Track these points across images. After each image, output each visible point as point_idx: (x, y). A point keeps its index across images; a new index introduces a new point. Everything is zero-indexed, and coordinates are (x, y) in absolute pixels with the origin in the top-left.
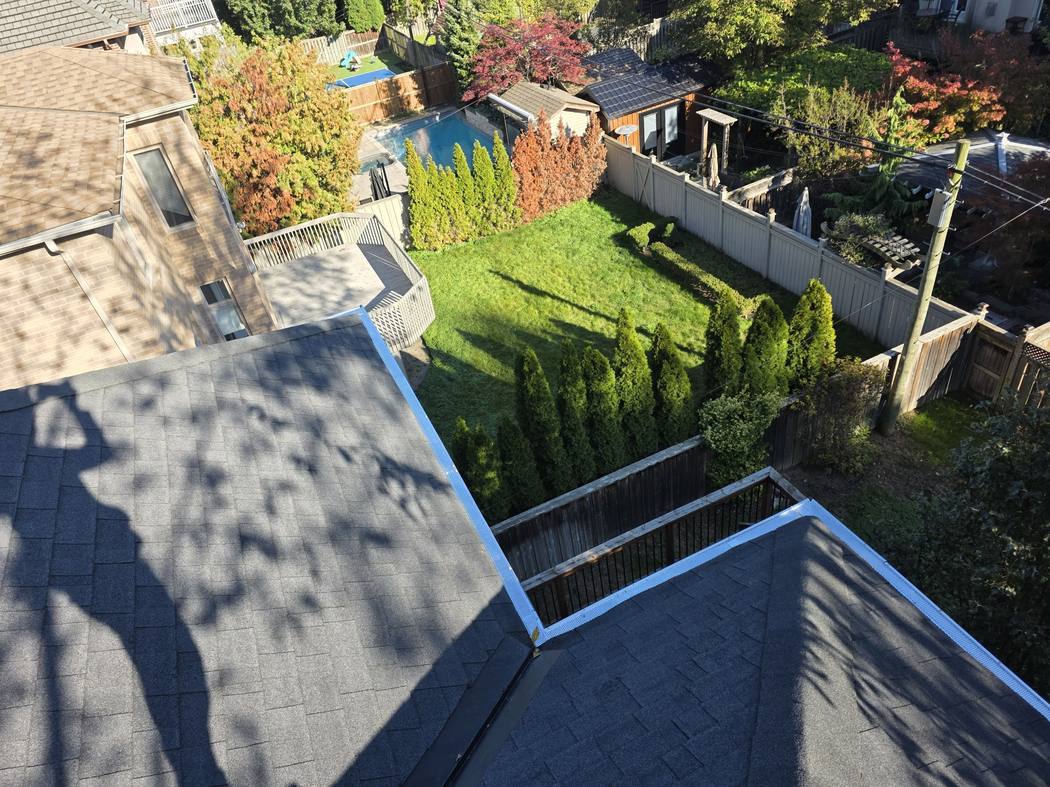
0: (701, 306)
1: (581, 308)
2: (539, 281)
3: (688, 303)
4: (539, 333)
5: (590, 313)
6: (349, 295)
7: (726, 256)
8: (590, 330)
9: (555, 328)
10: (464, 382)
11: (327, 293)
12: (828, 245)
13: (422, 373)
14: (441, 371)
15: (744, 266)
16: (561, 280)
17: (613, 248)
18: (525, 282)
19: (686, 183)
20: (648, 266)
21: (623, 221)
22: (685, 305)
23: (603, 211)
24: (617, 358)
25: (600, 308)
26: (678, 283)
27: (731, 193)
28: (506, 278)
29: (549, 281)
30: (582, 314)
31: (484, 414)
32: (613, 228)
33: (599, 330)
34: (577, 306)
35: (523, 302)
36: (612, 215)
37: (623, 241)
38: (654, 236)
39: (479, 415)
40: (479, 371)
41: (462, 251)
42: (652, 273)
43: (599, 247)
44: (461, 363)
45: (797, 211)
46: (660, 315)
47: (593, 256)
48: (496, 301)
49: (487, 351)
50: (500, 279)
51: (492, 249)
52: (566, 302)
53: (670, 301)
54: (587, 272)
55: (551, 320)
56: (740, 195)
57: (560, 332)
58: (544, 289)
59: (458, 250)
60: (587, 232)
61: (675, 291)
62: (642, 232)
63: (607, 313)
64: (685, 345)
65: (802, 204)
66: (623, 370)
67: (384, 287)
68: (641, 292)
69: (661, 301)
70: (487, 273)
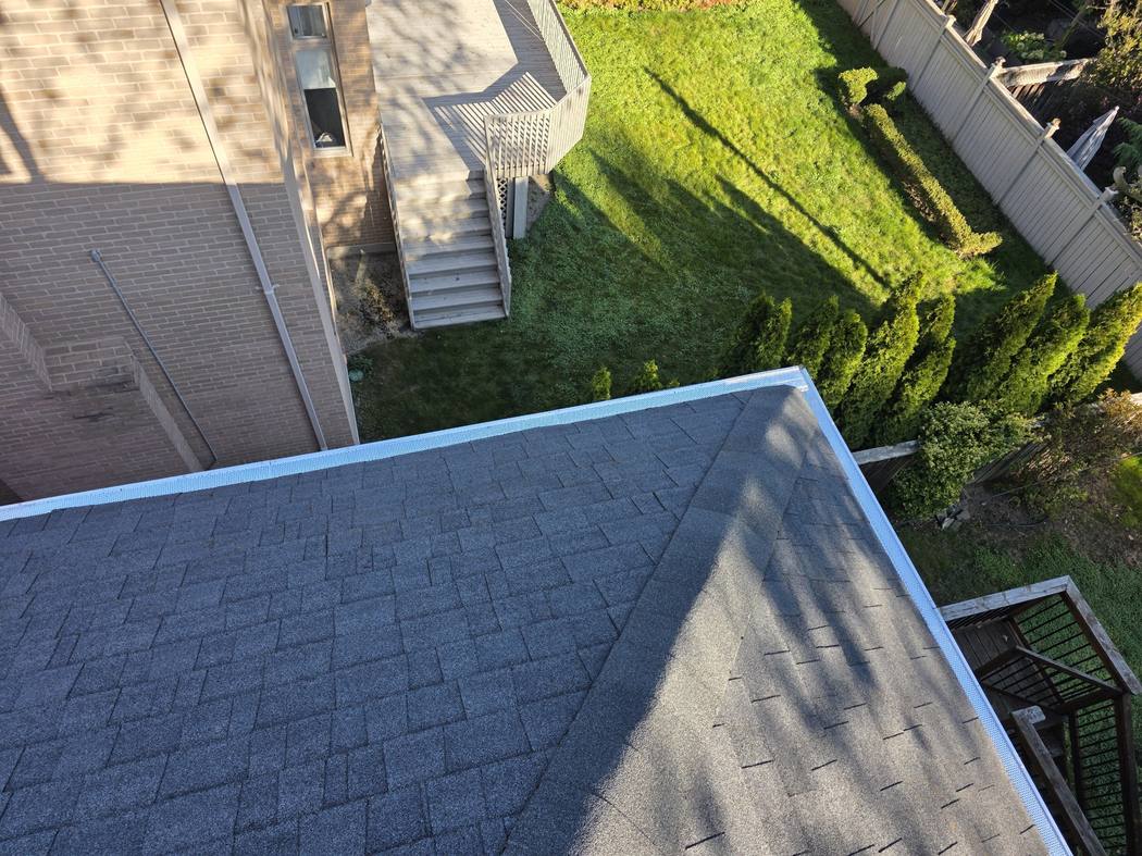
0: (909, 220)
1: (759, 172)
2: (709, 109)
3: (895, 211)
4: (700, 194)
5: (771, 185)
6: (460, 55)
7: (954, 153)
8: (766, 210)
9: (722, 193)
10: (593, 238)
11: (432, 42)
12: (1115, 203)
13: (537, 204)
14: (563, 210)
15: (973, 176)
16: (738, 117)
17: (813, 89)
18: (691, 105)
19: (946, 30)
20: (855, 136)
21: (834, 51)
22: (890, 212)
23: (809, 23)
24: (881, 334)
25: (782, 180)
26: (888, 176)
27: (1005, 71)
28: (666, 88)
29: (723, 113)
30: (759, 182)
31: (614, 296)
32: (819, 58)
33: (776, 215)
34: (753, 166)
35: (684, 137)
36: (821, 35)
37: (829, 82)
38: (875, 92)
39: (607, 295)
40: (613, 227)
41: (612, 22)
42: (857, 147)
43: (795, 81)
44: (592, 207)
45: (1086, 135)
46: (857, 217)
47: (785, 92)
48: (649, 123)
49: (629, 198)
50: (657, 88)
51: (653, 34)
52: (743, 156)
53: (872, 199)
54: (774, 117)
55: (718, 178)
56: (1013, 75)
57: (727, 201)
58: (714, 125)
59: (607, 18)
60: (783, 51)
61: (881, 187)
62: (859, 80)
63: (790, 192)
64: (880, 274)
65: (1099, 128)
66: (881, 352)
67: (516, 62)
68: (839, 173)
69: (860, 193)
70: (641, 71)
